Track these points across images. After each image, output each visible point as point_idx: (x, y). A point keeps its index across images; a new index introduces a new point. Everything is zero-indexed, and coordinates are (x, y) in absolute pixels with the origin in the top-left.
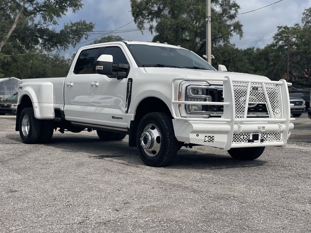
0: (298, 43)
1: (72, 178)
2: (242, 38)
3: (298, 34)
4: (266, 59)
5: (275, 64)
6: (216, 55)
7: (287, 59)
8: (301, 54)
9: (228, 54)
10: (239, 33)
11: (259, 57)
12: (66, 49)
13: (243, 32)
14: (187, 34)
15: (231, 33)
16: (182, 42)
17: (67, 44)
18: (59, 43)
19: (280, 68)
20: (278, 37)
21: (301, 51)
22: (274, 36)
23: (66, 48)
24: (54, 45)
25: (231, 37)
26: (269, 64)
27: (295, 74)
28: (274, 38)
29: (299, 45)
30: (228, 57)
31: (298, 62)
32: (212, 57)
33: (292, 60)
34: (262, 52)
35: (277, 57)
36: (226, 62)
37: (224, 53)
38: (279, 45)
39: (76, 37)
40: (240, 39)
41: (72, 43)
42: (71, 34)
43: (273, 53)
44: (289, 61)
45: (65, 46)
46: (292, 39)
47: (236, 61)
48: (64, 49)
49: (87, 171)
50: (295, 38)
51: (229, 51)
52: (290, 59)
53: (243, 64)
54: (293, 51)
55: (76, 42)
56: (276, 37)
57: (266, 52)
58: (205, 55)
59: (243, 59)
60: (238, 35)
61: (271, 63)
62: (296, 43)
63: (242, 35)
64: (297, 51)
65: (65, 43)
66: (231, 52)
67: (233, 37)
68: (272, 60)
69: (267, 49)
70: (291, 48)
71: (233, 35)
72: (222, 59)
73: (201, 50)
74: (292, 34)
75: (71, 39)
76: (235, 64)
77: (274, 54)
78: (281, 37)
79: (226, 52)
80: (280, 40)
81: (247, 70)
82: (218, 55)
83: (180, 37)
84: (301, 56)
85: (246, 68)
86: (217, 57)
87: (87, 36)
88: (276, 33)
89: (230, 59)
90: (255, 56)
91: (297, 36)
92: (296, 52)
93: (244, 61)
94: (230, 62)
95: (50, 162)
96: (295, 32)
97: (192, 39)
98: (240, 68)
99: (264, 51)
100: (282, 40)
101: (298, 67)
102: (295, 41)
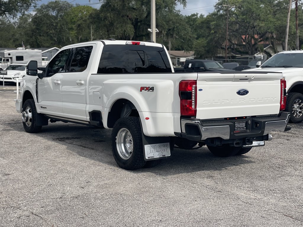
0: (237, 13)
1: (45, 161)
2: (186, 7)
3: (237, 4)
4: (208, 28)
5: (215, 32)
6: (161, 23)
7: (226, 28)
8: (240, 23)
9: (172, 22)
10: (183, 2)
11: (201, 25)
12: (15, 18)
13: (187, 2)
14: (133, 3)
15: (175, 2)
16: (129, 11)
17: (16, 12)
18: (7, 12)
19: (220, 36)
20: (219, 6)
21: (240, 20)
22: (215, 5)
23: (15, 16)
24: (2, 13)
25: (176, 6)
26: (211, 32)
27: (233, 42)
28: (215, 7)
29: (237, 14)
30: (173, 26)
31: (237, 30)
32: (156, 30)
33: (231, 28)
34: (204, 21)
35: (217, 25)
36: (171, 31)
37: (168, 22)
38: (220, 14)
39: (24, 5)
40: (184, 8)
41: (20, 11)
42: (19, 2)
43: (214, 21)
44: (228, 29)
45: (14, 14)
46: (232, 8)
47: (179, 30)
48: (12, 17)
49: (55, 154)
50: (234, 8)
51: (174, 20)
52: (230, 27)
53: (186, 33)
54: (232, 20)
55: (25, 10)
56: (217, 6)
57: (208, 20)
58: (150, 29)
59: (186, 27)
60: (182, 4)
61: (212, 31)
62: (235, 13)
63: (185, 4)
64: (236, 20)
65: (14, 11)
66: (175, 21)
67: (177, 6)
68: (213, 28)
69: (208, 18)
70: (230, 18)
71: (177, 5)
72: (167, 28)
73: (147, 19)
74: (231, 4)
75: (20, 7)
76: (178, 33)
77: (214, 23)
78: (221, 7)
79: (170, 21)
80: (221, 9)
81: (190, 38)
82: (163, 24)
83: (127, 5)
84: (239, 25)
85: (189, 36)
86: (163, 26)
87: (35, 5)
88: (217, 3)
89: (174, 28)
90: (198, 24)
91: (236, 6)
92: (234, 21)
93: (187, 29)
94: (174, 30)
95: (23, 145)
96: (234, 2)
97: (138, 8)
98: (184, 36)
99: (206, 20)
100: (223, 9)
101: (237, 35)
102: (234, 11)
